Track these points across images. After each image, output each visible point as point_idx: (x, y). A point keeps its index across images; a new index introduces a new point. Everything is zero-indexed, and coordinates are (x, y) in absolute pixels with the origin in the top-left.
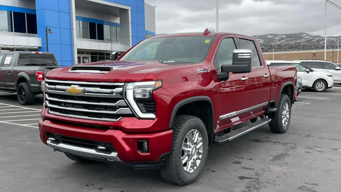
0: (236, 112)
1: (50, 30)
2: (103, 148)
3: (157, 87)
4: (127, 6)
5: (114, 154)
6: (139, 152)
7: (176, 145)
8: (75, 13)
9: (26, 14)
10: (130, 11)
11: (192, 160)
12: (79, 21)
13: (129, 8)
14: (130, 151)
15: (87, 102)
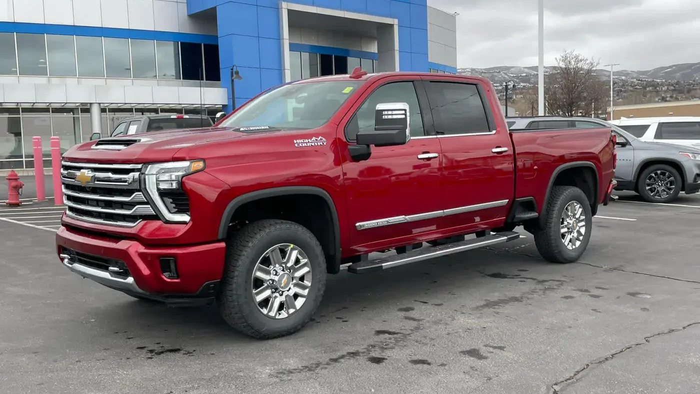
0: (404, 216)
1: (237, 73)
2: (116, 269)
3: (192, 170)
4: (391, 17)
5: (130, 280)
6: (163, 277)
7: (237, 269)
8: (288, 38)
9: (203, 44)
10: (396, 28)
11: (284, 297)
12: (299, 53)
13: (395, 22)
14: (150, 274)
15: (100, 196)
